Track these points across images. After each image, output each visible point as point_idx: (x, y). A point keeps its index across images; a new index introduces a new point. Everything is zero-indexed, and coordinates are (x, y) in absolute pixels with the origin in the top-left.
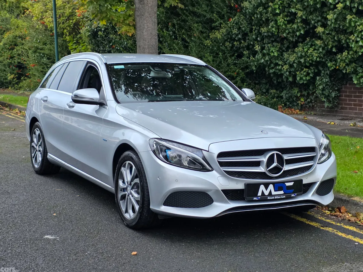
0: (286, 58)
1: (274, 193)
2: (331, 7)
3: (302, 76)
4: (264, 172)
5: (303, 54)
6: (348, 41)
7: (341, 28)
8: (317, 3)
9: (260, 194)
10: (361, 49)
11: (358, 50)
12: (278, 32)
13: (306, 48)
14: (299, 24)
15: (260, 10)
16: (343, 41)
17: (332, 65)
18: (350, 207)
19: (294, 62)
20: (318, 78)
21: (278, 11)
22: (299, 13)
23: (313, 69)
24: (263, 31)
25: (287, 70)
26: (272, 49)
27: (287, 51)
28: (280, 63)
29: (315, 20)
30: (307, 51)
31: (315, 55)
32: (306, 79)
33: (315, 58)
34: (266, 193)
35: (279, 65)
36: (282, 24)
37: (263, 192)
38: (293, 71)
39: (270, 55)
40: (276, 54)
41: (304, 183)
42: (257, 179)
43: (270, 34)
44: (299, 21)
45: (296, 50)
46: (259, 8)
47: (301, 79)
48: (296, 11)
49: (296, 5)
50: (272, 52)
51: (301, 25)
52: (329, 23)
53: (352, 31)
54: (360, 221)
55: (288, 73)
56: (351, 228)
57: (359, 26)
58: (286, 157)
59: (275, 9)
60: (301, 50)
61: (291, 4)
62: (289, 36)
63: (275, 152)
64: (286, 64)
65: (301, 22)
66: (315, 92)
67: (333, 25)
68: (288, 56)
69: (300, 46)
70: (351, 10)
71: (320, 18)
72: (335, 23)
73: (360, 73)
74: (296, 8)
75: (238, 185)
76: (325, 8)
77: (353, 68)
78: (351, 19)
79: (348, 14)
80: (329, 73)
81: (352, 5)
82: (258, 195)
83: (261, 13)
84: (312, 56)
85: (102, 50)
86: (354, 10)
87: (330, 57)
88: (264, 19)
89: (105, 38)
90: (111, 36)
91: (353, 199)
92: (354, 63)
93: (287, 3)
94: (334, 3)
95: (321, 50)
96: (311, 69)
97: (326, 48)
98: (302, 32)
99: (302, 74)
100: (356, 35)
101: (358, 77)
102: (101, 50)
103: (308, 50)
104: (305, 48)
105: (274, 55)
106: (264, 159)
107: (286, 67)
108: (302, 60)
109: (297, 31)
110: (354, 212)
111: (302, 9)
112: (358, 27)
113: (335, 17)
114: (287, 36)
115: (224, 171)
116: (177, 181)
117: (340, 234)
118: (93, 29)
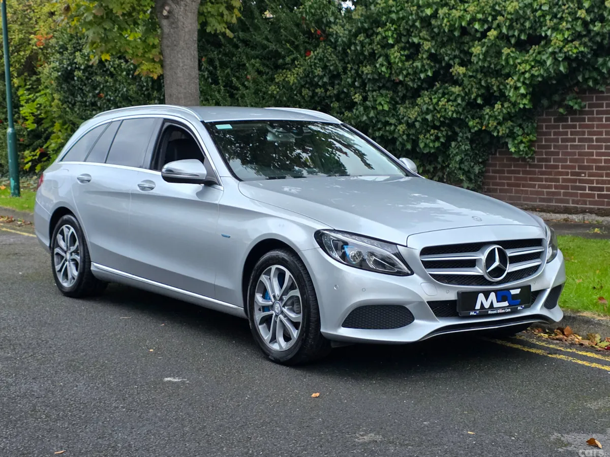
0: (402, 114)
1: (496, 305)
2: (477, 36)
3: (428, 141)
4: (482, 276)
5: (431, 107)
6: (502, 87)
7: (492, 68)
8: (455, 29)
9: (478, 307)
10: (522, 99)
11: (518, 101)
12: (391, 73)
13: (435, 98)
14: (425, 62)
15: (361, 39)
16: (495, 88)
17: (475, 124)
18: (578, 326)
19: (416, 120)
20: (453, 144)
21: (391, 41)
22: (425, 45)
23: (446, 130)
24: (366, 71)
25: (404, 132)
26: (380, 100)
27: (403, 102)
28: (393, 121)
29: (449, 55)
30: (437, 104)
31: (450, 108)
32: (434, 146)
33: (450, 113)
34: (487, 305)
35: (391, 124)
36: (397, 60)
37: (482, 304)
38: (413, 134)
39: (377, 109)
40: (386, 108)
41: (532, 290)
42: (473, 285)
43: (376, 77)
44: (424, 56)
45: (419, 101)
46: (360, 36)
47: (426, 145)
48: (420, 41)
49: (420, 31)
50: (380, 104)
51: (428, 62)
52: (474, 59)
53: (510, 72)
54: (596, 345)
55: (405, 137)
56: (589, 354)
57: (520, 64)
58: (510, 253)
59: (386, 38)
60: (427, 102)
61: (411, 30)
62: (408, 79)
63: (496, 246)
64: (400, 123)
65: (428, 58)
66: (448, 166)
67: (480, 63)
68: (405, 110)
69: (426, 95)
70: (509, 41)
71: (457, 53)
72: (484, 60)
73: (518, 136)
74: (420, 36)
75: (449, 294)
76: (466, 36)
77: (509, 128)
78: (508, 54)
79: (504, 47)
80: (469, 137)
81: (511, 33)
82: (476, 308)
83: (362, 44)
84: (445, 110)
85: (81, 102)
86: (513, 41)
87: (471, 112)
88: (366, 53)
89: (86, 82)
90: (98, 78)
91: (581, 314)
92: (509, 121)
93: (405, 29)
94: (481, 30)
95: (459, 101)
96: (442, 131)
97: (467, 97)
98: (430, 74)
99: (427, 138)
100: (515, 78)
101: (516, 142)
102: (78, 102)
103: (439, 100)
104: (433, 97)
105: (383, 109)
106: (483, 256)
107: (402, 128)
108: (429, 117)
109: (421, 72)
110: (585, 333)
111: (429, 39)
112: (519, 66)
113: (484, 52)
114: (405, 80)
115: (430, 274)
116: (364, 290)
117: (580, 362)
118: (65, 66)
